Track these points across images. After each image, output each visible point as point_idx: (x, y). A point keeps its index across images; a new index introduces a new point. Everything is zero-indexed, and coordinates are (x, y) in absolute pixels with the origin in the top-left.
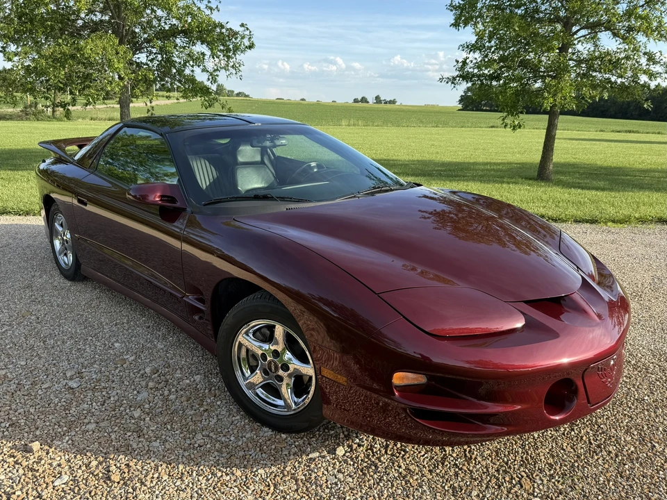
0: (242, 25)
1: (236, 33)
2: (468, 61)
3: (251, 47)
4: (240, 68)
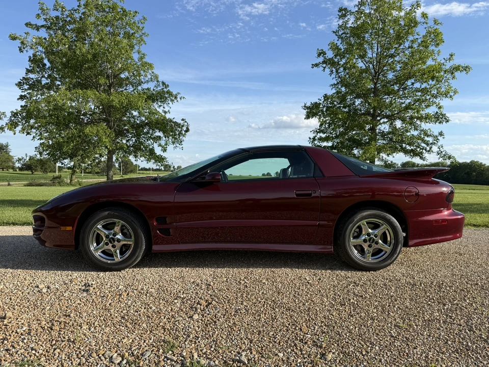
3: (187, 131)
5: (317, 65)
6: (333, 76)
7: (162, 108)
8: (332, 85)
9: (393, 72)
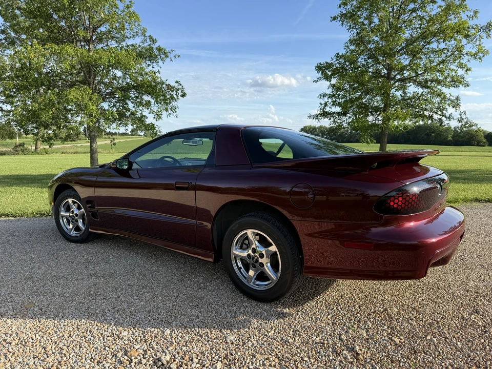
0: (177, 82)
1: (173, 88)
2: (328, 103)
3: (184, 95)
4: (176, 110)
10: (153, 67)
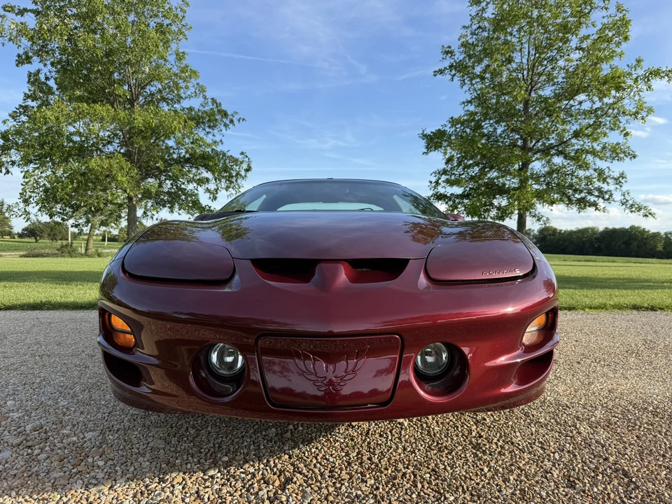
5: (441, 72)
6: (466, 88)
7: (210, 136)
8: (464, 103)
9: (553, 85)
10: (214, 135)
